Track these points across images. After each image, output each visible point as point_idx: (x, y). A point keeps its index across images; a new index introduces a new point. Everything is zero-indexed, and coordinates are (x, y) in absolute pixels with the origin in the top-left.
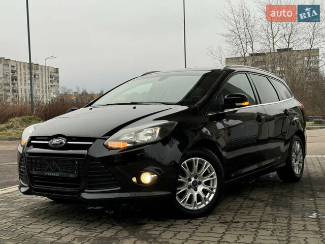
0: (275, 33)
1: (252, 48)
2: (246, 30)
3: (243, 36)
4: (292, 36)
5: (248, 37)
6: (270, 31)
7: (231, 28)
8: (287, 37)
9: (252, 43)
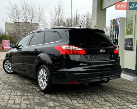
0: (27, 17)
4: (33, 18)
5: (17, 16)
7: (11, 12)
9: (19, 19)
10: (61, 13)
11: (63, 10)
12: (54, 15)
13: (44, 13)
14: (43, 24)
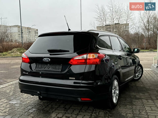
1: (106, 23)
2: (104, 16)
3: (102, 19)
4: (120, 19)
6: (112, 17)
8: (118, 19)
9: (106, 21)
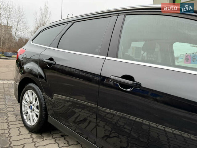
10: (48, 16)
11: (50, 13)
12: (39, 17)
13: (24, 13)
14: (23, 27)
